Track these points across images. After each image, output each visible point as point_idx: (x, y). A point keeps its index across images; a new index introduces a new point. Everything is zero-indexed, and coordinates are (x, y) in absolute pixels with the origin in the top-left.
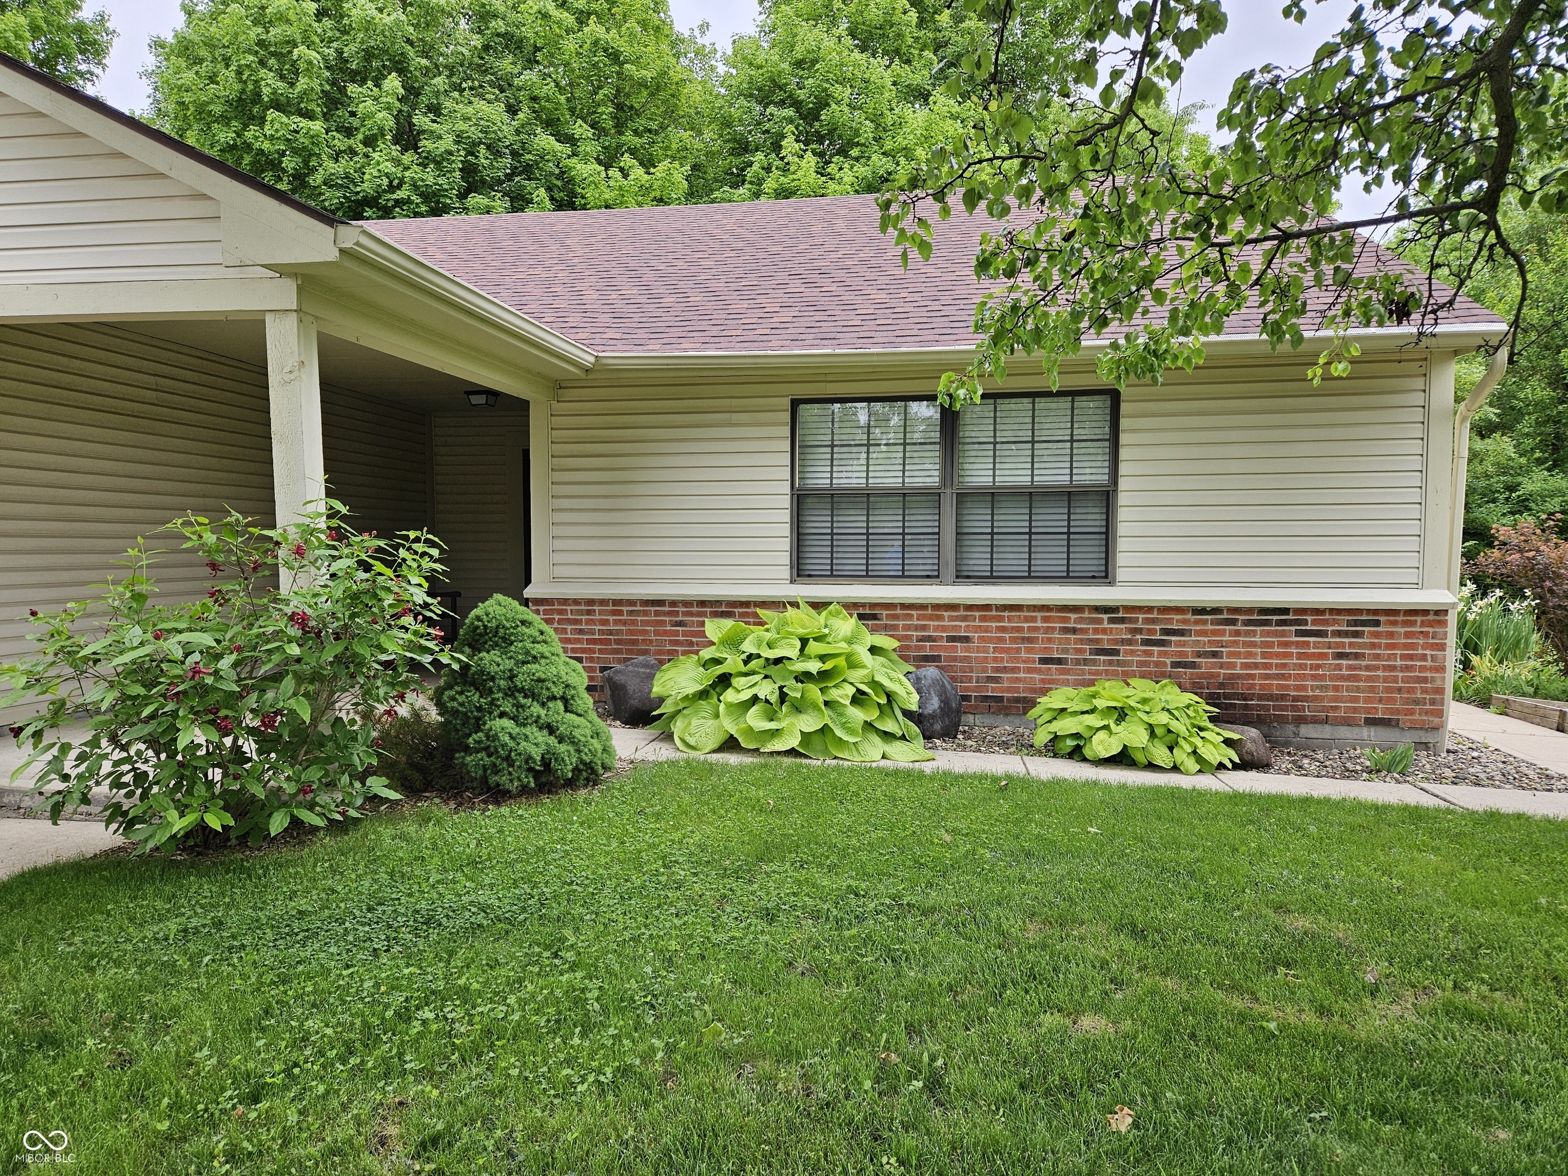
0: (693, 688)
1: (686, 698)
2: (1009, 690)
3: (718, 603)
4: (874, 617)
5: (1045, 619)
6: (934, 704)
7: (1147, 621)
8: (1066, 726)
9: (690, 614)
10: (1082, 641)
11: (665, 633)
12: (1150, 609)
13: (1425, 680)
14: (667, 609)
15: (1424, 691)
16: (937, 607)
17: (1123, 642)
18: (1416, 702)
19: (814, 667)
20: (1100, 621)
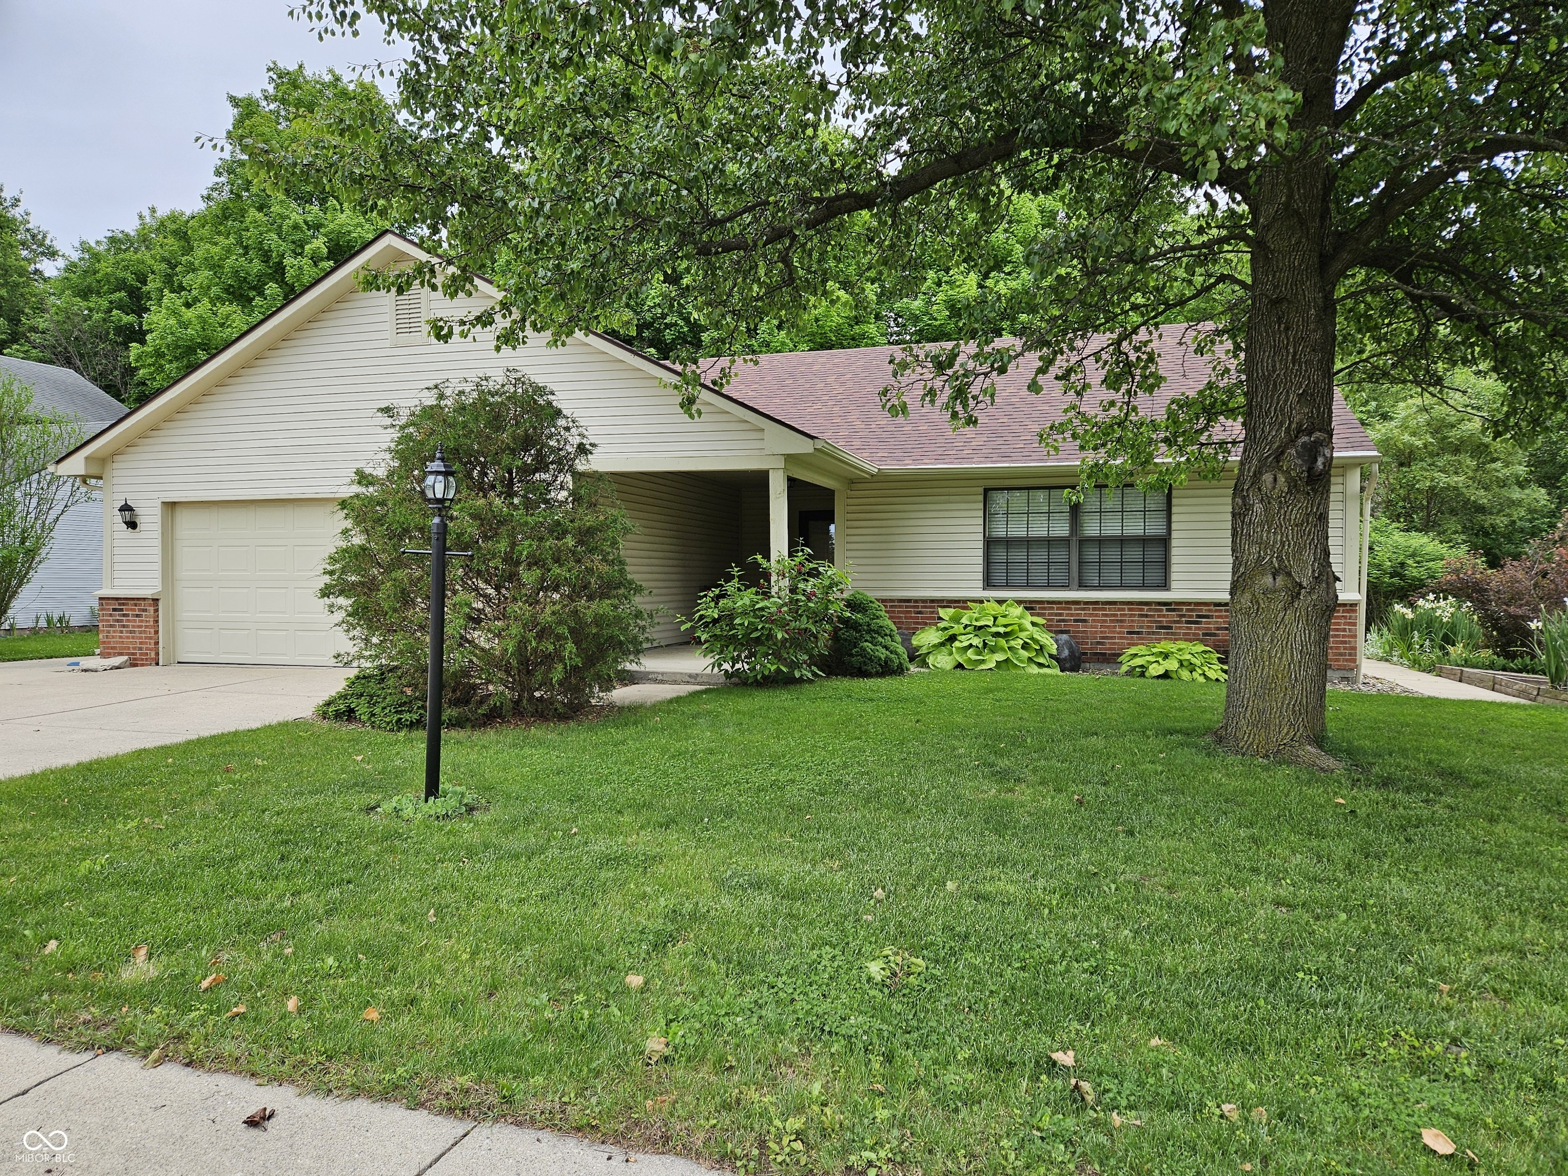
0: (937, 641)
1: (934, 646)
2: (1109, 649)
3: (942, 601)
4: (1032, 608)
5: (1130, 610)
6: (1066, 653)
7: (1188, 610)
8: (1138, 661)
9: (928, 606)
10: (1151, 622)
11: (911, 618)
12: (1190, 604)
13: (1345, 642)
14: (912, 604)
15: (1345, 648)
16: (1067, 603)
17: (1175, 622)
18: (1341, 654)
19: (1002, 630)
20: (1161, 610)
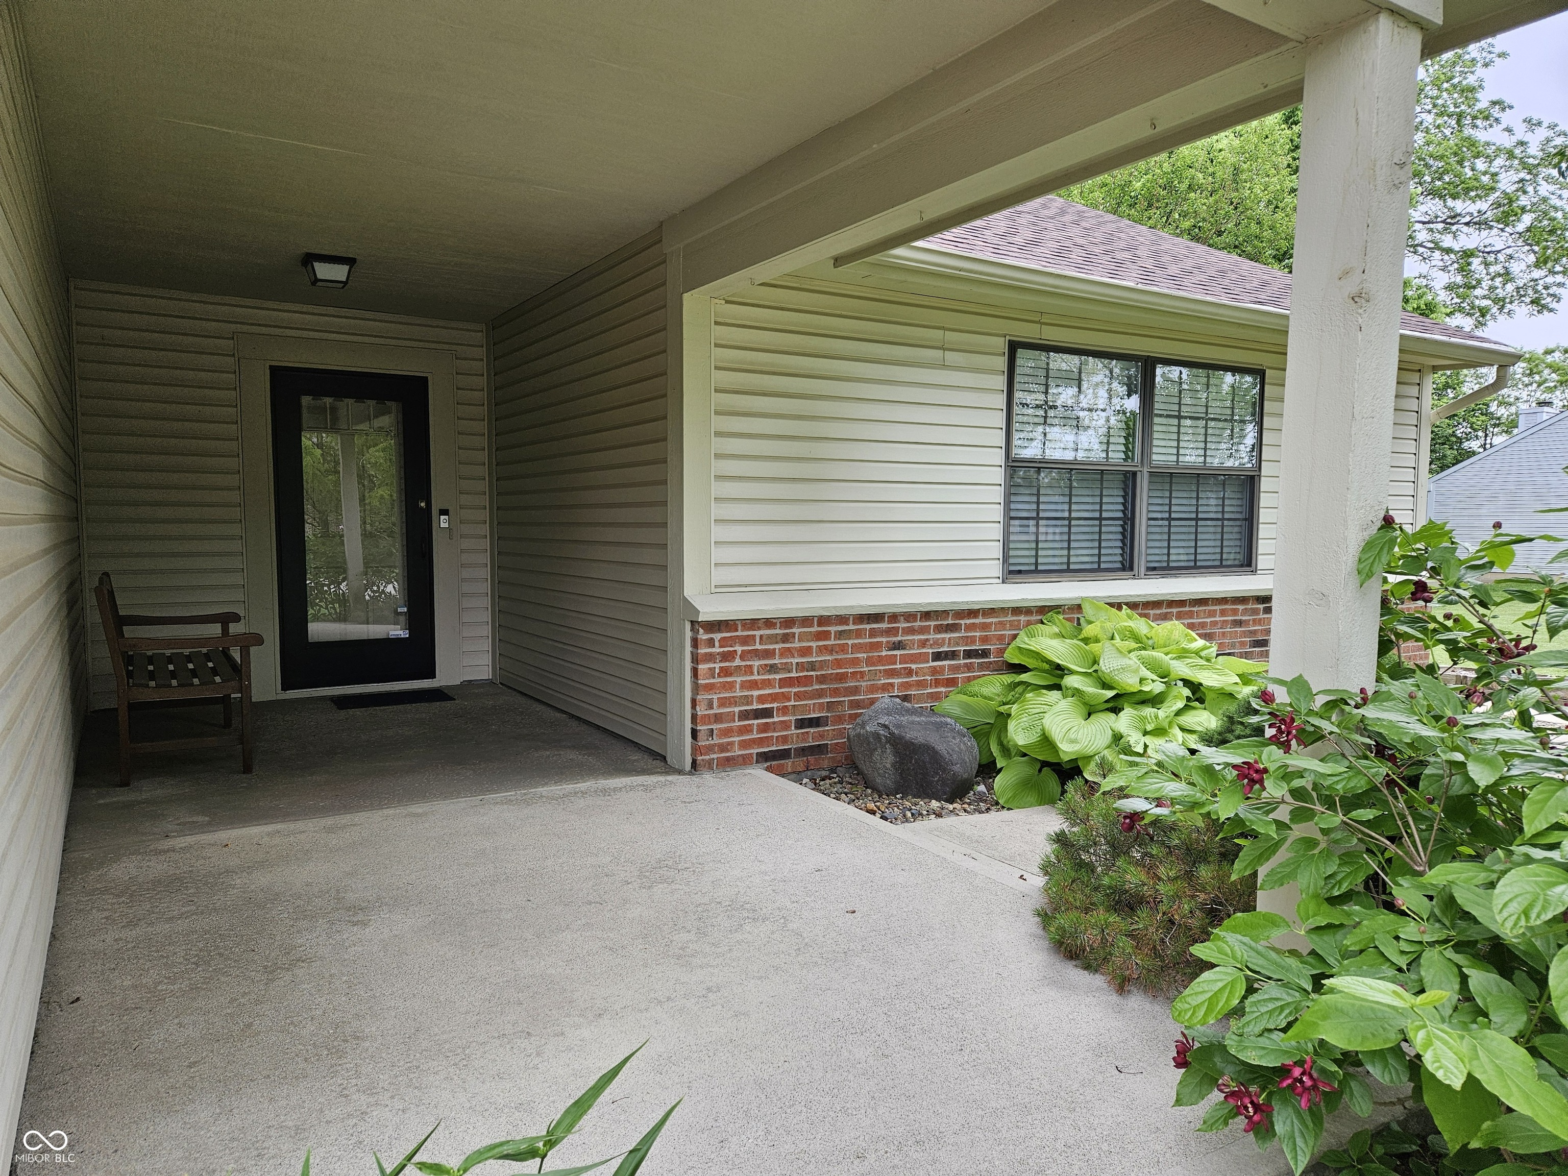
3: (945, 613)
9: (911, 631)
14: (884, 625)
